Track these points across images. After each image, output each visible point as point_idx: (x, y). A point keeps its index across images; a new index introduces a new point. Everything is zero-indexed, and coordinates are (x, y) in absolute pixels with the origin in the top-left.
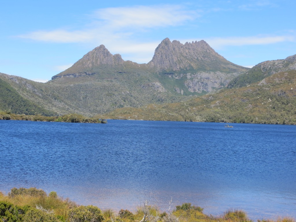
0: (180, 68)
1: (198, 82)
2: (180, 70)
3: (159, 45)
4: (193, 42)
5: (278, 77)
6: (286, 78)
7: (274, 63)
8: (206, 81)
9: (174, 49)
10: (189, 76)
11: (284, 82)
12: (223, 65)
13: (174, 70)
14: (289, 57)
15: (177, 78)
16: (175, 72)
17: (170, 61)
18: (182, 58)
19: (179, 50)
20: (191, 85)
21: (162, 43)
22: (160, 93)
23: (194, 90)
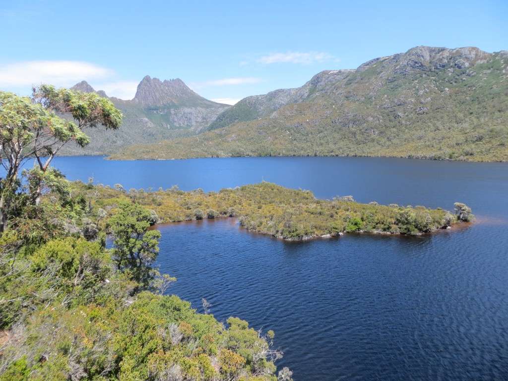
0: (163, 104)
1: (182, 117)
2: (163, 106)
3: (141, 82)
4: (170, 80)
5: (288, 110)
6: (297, 110)
7: (258, 98)
8: (189, 116)
9: (155, 86)
10: (173, 112)
11: (296, 115)
12: (199, 101)
13: (158, 106)
14: (271, 92)
15: (161, 113)
16: (159, 107)
17: (153, 98)
18: (163, 94)
19: (160, 87)
20: (176, 120)
21: (143, 80)
22: (149, 128)
23: (180, 124)
